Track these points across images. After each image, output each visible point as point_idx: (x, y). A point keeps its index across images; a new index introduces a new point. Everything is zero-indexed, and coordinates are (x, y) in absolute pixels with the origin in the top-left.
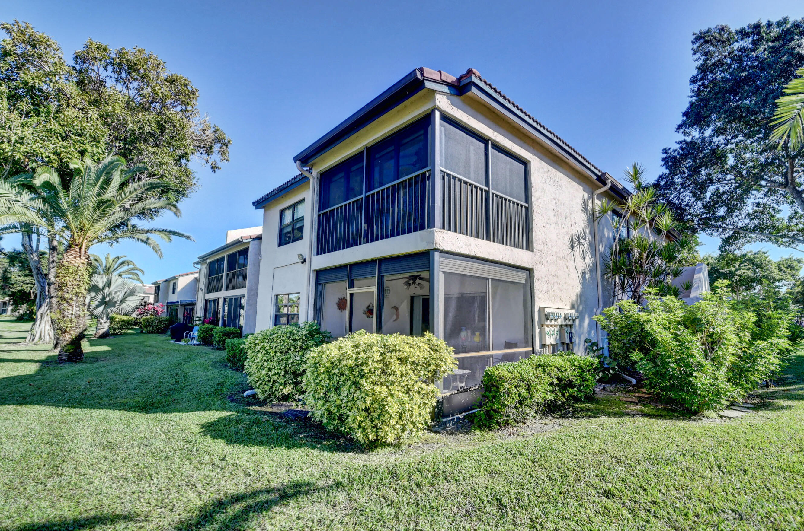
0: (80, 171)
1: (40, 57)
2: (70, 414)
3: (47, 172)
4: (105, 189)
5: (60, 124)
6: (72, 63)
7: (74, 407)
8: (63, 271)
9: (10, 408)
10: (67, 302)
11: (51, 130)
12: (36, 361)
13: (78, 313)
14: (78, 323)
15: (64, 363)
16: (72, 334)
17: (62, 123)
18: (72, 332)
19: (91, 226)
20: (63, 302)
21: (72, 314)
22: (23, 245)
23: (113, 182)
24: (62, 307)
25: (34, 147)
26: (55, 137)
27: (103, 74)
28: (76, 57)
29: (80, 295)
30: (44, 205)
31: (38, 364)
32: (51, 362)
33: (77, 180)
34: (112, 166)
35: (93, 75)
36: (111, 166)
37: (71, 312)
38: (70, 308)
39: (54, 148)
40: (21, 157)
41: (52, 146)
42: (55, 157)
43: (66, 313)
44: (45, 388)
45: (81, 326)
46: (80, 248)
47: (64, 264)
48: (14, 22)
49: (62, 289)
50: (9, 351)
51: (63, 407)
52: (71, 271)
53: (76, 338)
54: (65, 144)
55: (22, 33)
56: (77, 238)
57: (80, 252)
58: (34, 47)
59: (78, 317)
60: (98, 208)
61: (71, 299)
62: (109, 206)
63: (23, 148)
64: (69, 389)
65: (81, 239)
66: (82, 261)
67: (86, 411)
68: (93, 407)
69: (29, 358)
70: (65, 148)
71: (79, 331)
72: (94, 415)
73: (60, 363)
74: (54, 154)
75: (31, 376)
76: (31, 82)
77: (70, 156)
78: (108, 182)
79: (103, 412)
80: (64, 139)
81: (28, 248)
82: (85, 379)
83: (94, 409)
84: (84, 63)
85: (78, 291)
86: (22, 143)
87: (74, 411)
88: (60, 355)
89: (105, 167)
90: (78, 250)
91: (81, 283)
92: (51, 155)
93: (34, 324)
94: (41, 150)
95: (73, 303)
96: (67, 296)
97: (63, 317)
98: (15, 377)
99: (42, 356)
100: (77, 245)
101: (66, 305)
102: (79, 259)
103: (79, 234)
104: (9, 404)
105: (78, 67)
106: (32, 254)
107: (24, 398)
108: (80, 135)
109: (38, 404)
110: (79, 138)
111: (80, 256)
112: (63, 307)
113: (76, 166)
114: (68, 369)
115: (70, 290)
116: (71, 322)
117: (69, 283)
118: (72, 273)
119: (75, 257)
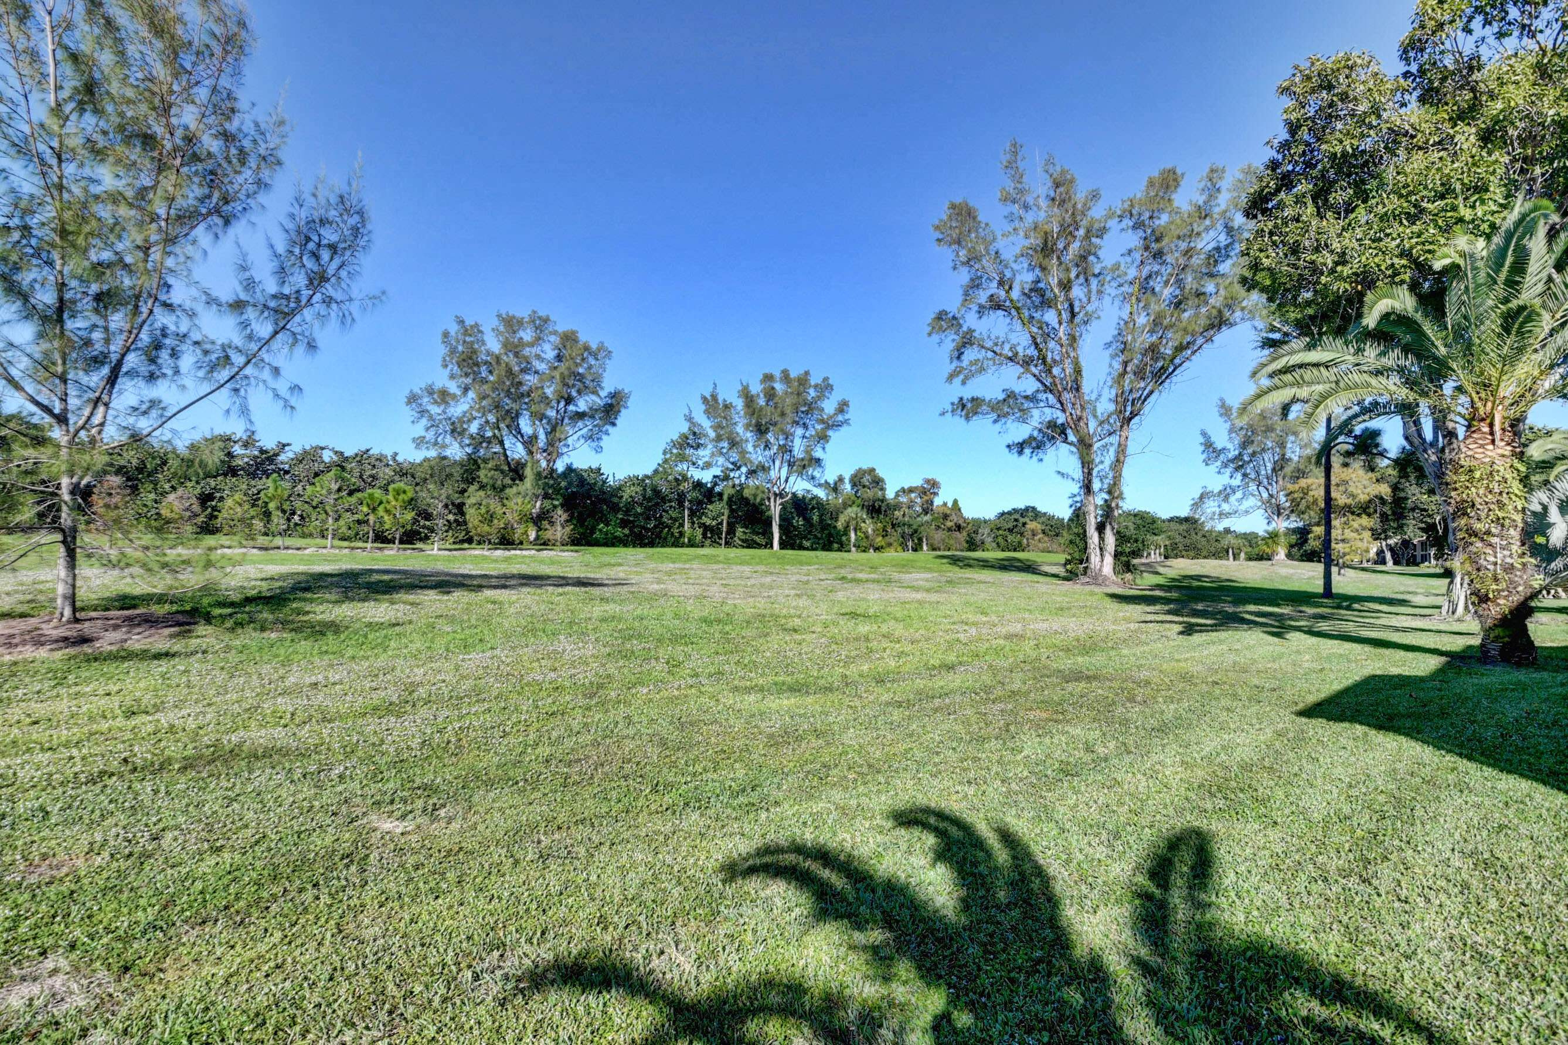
0: (1458, 266)
1: (1344, 97)
2: (1453, 770)
3: (1386, 297)
4: (1518, 283)
5: (1401, 196)
6: (1402, 68)
7: (1470, 758)
8: (1463, 478)
9: (1359, 729)
10: (1482, 540)
11: (1386, 214)
12: (1441, 653)
13: (1508, 560)
14: (1512, 582)
15: (1494, 663)
16: (1503, 605)
17: (1404, 192)
18: (1501, 601)
19: (1502, 373)
20: (1473, 539)
21: (1495, 564)
22: (1407, 438)
23: (1531, 262)
24: (1472, 548)
25: (1364, 259)
26: (1396, 224)
27: (1467, 46)
28: (1405, 51)
29: (1507, 522)
30: (1406, 358)
31: (1443, 659)
32: (1470, 657)
33: (1456, 291)
34: (1525, 225)
35: (1448, 62)
36: (1521, 229)
37: (1492, 559)
38: (1489, 550)
39: (1398, 246)
40: (1347, 286)
41: (1394, 244)
42: (1404, 262)
43: (1482, 562)
44: (1434, 708)
45: (1520, 588)
46: (1491, 425)
47: (1462, 462)
48: (1293, 71)
49: (1465, 514)
50: (1405, 630)
51: (1449, 751)
52: (1477, 474)
53: (1511, 612)
54: (1415, 229)
55: (1309, 78)
56: (1479, 404)
57: (1492, 433)
58: (1330, 87)
59: (1509, 569)
60: (1507, 329)
61: (1488, 533)
62: (1529, 319)
63: (1346, 271)
64: (1480, 718)
65: (1489, 404)
66: (1500, 451)
67: (1488, 771)
68: (1509, 767)
69: (1432, 646)
70: (1419, 236)
71: (1516, 599)
72: (1501, 785)
73: (1485, 663)
74: (1401, 255)
75: (1422, 679)
76: (1338, 149)
77: (1431, 247)
78: (1520, 267)
79: (1524, 785)
80: (1413, 219)
81: (1416, 441)
82: (1523, 704)
83: (1509, 772)
84: (1422, 50)
85: (1501, 514)
86: (1344, 263)
87: (1463, 764)
88: (1482, 645)
89: (1509, 236)
90: (1486, 429)
91: (1505, 498)
92: (1396, 260)
93: (1451, 582)
94: (1376, 260)
95: (1495, 540)
96: (1478, 526)
97: (1478, 570)
98: (1393, 676)
99: (1457, 644)
100: (1483, 420)
101: (1479, 544)
102: (1491, 447)
103: (1483, 395)
104: (1361, 723)
105: (1414, 68)
106: (1425, 451)
107: (1391, 718)
108: (1442, 197)
109: (1407, 735)
110: (1442, 203)
111: (1493, 442)
112: (1475, 550)
113: (1447, 261)
114: (1498, 676)
115: (1483, 515)
116: (1496, 580)
117: (1478, 500)
118: (1481, 479)
119: (1482, 446)
